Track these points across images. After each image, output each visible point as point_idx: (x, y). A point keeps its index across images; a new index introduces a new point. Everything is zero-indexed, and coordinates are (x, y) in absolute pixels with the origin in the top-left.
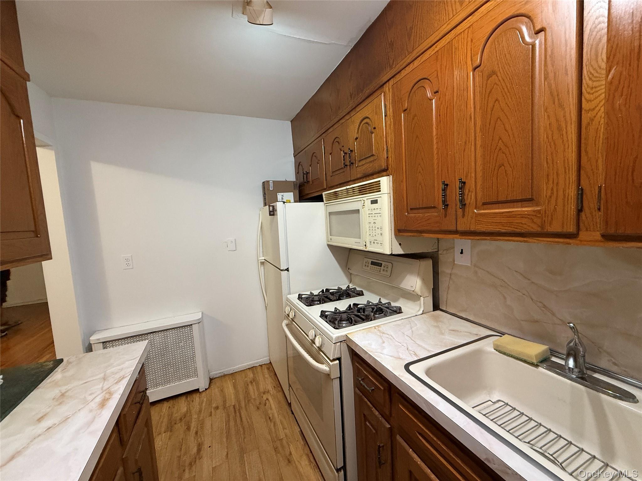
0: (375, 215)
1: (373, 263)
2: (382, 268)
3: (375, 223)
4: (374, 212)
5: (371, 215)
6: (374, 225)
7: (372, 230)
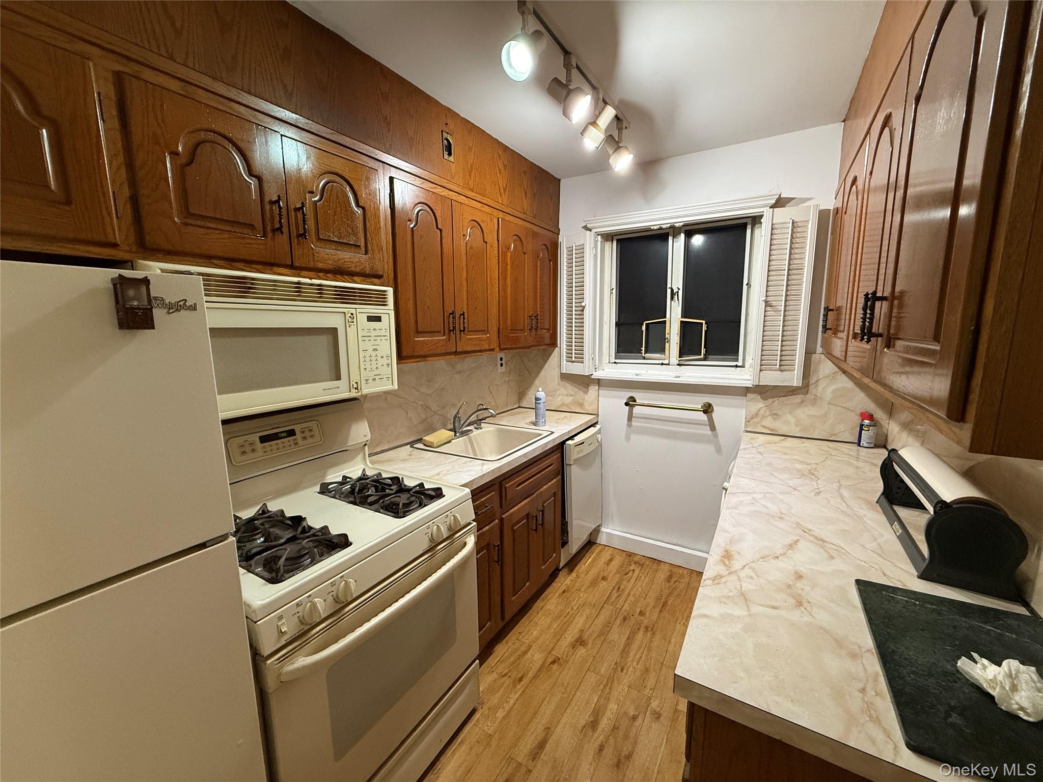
0: (375, 338)
1: (264, 439)
2: (299, 436)
3: (375, 350)
4: (373, 334)
5: (367, 339)
6: (374, 354)
7: (371, 360)
